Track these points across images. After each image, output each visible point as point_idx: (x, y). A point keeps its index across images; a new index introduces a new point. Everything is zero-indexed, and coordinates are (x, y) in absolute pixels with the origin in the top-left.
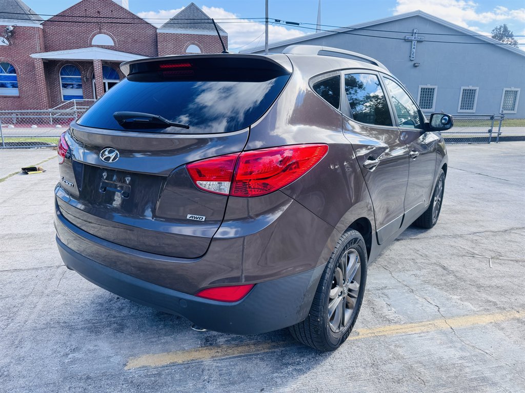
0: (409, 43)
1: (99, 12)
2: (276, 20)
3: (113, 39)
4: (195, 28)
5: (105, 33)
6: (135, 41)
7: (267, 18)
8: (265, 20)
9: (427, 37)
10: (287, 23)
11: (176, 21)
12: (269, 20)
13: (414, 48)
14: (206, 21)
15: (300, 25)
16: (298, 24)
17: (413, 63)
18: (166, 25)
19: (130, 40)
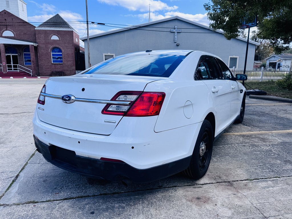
0: (173, 33)
1: (5, 20)
2: (92, 22)
3: (14, 33)
4: (56, 27)
5: (9, 30)
6: (25, 34)
7: (87, 22)
8: (86, 22)
9: (183, 30)
10: (98, 24)
11: (46, 24)
12: (89, 22)
13: (176, 36)
14: (63, 23)
15: (105, 25)
16: (104, 24)
17: (176, 44)
18: (41, 26)
19: (22, 34)
